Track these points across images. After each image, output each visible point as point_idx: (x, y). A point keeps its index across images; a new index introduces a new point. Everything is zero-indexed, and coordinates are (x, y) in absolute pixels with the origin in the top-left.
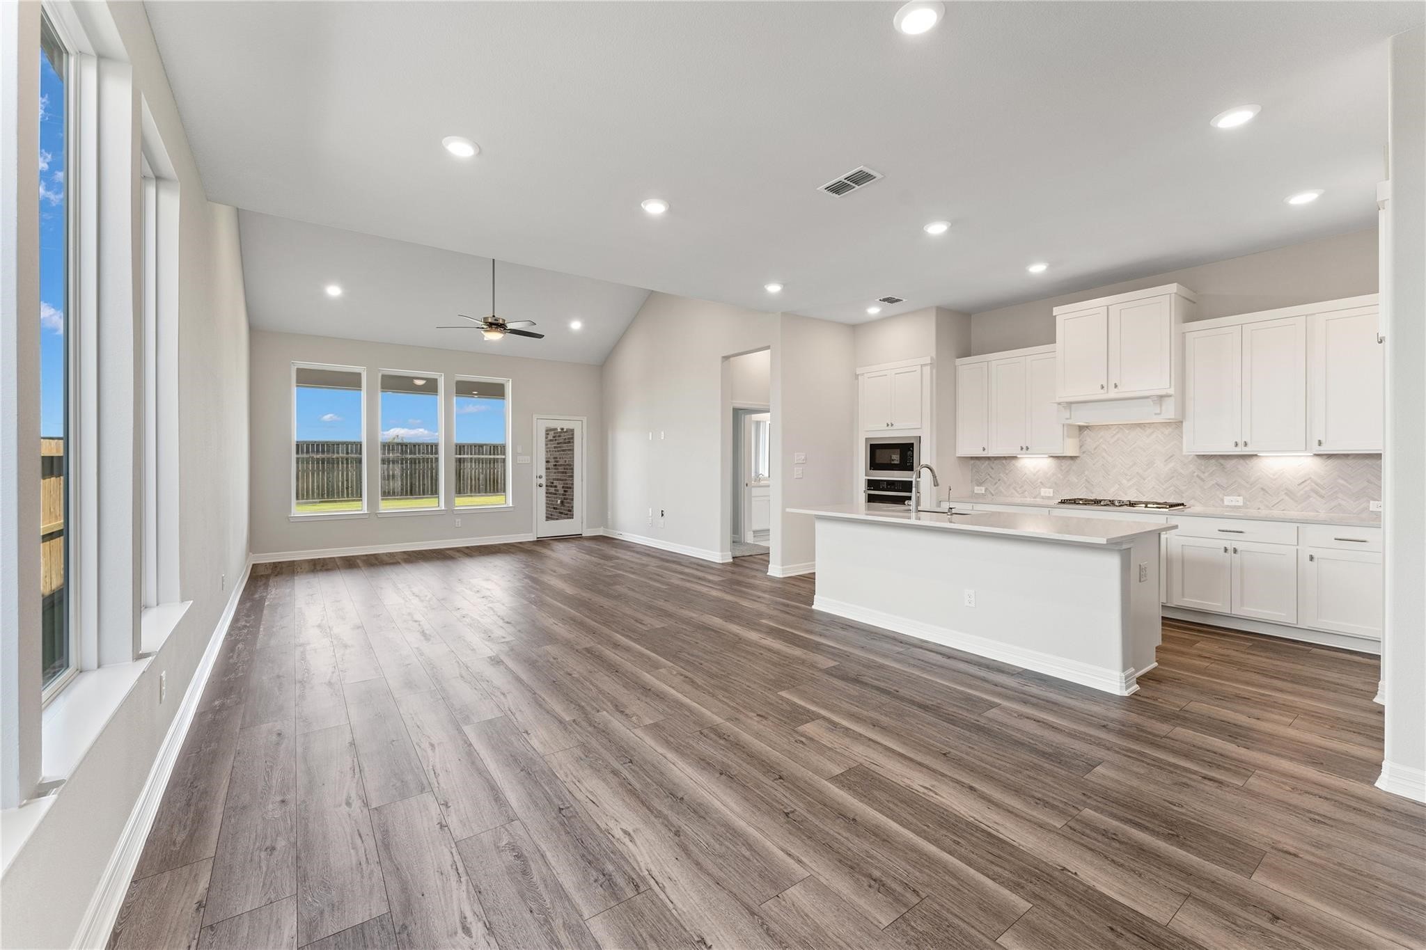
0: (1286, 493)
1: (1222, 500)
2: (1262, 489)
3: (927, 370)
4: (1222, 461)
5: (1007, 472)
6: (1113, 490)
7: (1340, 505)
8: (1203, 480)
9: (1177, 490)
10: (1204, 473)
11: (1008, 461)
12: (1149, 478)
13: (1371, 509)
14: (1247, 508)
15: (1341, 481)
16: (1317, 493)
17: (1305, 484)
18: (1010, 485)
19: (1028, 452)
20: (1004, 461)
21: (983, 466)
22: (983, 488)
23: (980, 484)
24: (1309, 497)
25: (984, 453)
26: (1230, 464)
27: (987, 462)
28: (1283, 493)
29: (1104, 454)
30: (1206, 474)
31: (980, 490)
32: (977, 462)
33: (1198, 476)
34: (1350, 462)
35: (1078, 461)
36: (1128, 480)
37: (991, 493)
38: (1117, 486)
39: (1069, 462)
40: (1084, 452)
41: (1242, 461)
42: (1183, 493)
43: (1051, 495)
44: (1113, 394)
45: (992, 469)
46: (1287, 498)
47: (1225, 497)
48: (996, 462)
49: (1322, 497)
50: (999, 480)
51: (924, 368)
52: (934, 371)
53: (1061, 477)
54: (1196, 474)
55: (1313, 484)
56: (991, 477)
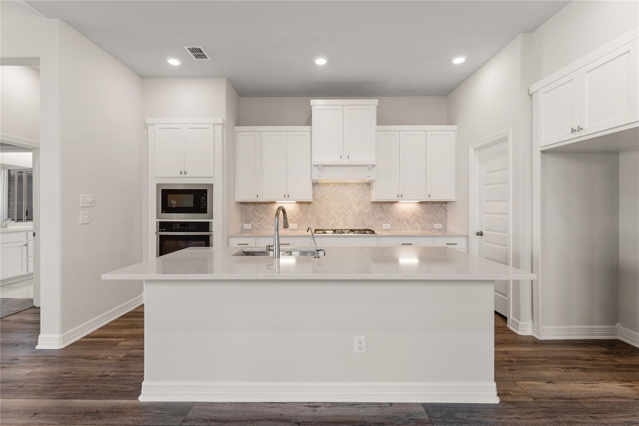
0: (407, 222)
1: (382, 226)
2: (398, 220)
3: (220, 128)
4: (382, 205)
5: (267, 212)
6: (331, 223)
7: (425, 226)
8: (374, 216)
9: (363, 222)
10: (374, 212)
11: (268, 205)
12: (350, 215)
13: (435, 228)
14: (392, 230)
15: (425, 215)
16: (417, 220)
17: (414, 216)
18: (269, 222)
19: (289, 199)
20: (265, 205)
21: (250, 209)
22: (250, 225)
23: (248, 222)
24: (415, 223)
25: (258, 199)
26: (385, 206)
27: (253, 206)
28: (405, 221)
29: (326, 201)
30: (375, 212)
31: (248, 226)
32: (245, 206)
33: (372, 214)
34: (428, 205)
35: (312, 205)
36: (339, 217)
37: (256, 228)
38: (333, 221)
39: (307, 206)
40: (315, 200)
41: (390, 205)
42: (365, 223)
43: (296, 228)
44: (345, 162)
45: (257, 211)
46: (407, 224)
47: (383, 225)
48: (260, 206)
49: (419, 223)
50: (262, 219)
51: (216, 127)
52: (225, 131)
53: (302, 216)
54: (371, 213)
55: (416, 216)
56: (255, 217)
